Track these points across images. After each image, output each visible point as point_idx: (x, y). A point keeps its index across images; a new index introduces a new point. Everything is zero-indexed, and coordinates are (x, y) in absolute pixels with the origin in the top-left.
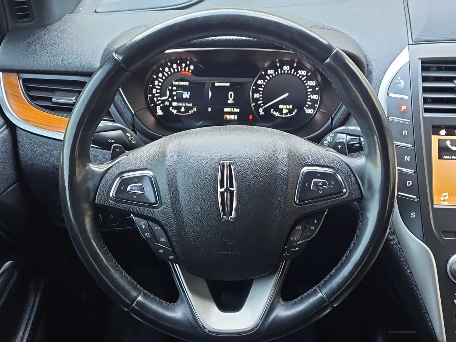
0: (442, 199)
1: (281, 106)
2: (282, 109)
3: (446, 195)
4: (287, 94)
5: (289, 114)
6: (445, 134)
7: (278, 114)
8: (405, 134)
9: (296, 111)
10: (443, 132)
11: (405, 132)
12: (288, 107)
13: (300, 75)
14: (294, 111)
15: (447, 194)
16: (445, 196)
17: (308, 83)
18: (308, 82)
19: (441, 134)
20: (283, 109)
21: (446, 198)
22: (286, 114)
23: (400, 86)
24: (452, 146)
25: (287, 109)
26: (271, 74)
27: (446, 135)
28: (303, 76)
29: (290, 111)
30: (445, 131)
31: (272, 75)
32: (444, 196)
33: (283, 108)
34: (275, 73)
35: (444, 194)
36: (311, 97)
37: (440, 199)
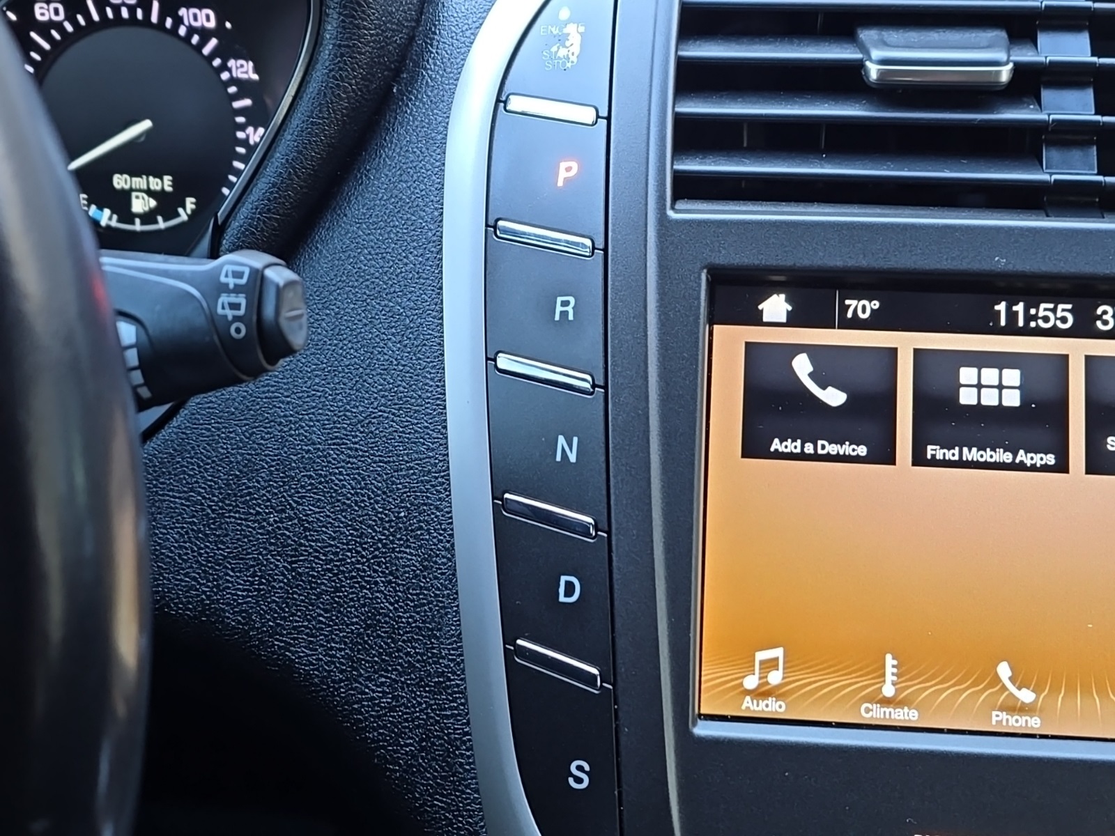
0: (751, 682)
1: (120, 181)
2: (126, 195)
3: (777, 659)
4: (146, 124)
5: (160, 219)
6: (784, 319)
7: (110, 218)
8: (564, 314)
9: (190, 203)
10: (776, 307)
11: (565, 306)
12: (155, 184)
13: (192, 30)
14: (184, 208)
15: (778, 653)
16: (771, 664)
17: (230, 70)
18: (231, 63)
19: (765, 319)
20: (134, 194)
21: (775, 678)
22: (148, 217)
23: (563, 52)
24: (824, 388)
25: (150, 193)
26: (52, 24)
27: (793, 320)
28: (205, 34)
29: (167, 204)
30: (787, 300)
31: (59, 26)
32: (762, 663)
33: (131, 190)
34: (71, 18)
35: (761, 656)
36: (248, 136)
37: (741, 685)
